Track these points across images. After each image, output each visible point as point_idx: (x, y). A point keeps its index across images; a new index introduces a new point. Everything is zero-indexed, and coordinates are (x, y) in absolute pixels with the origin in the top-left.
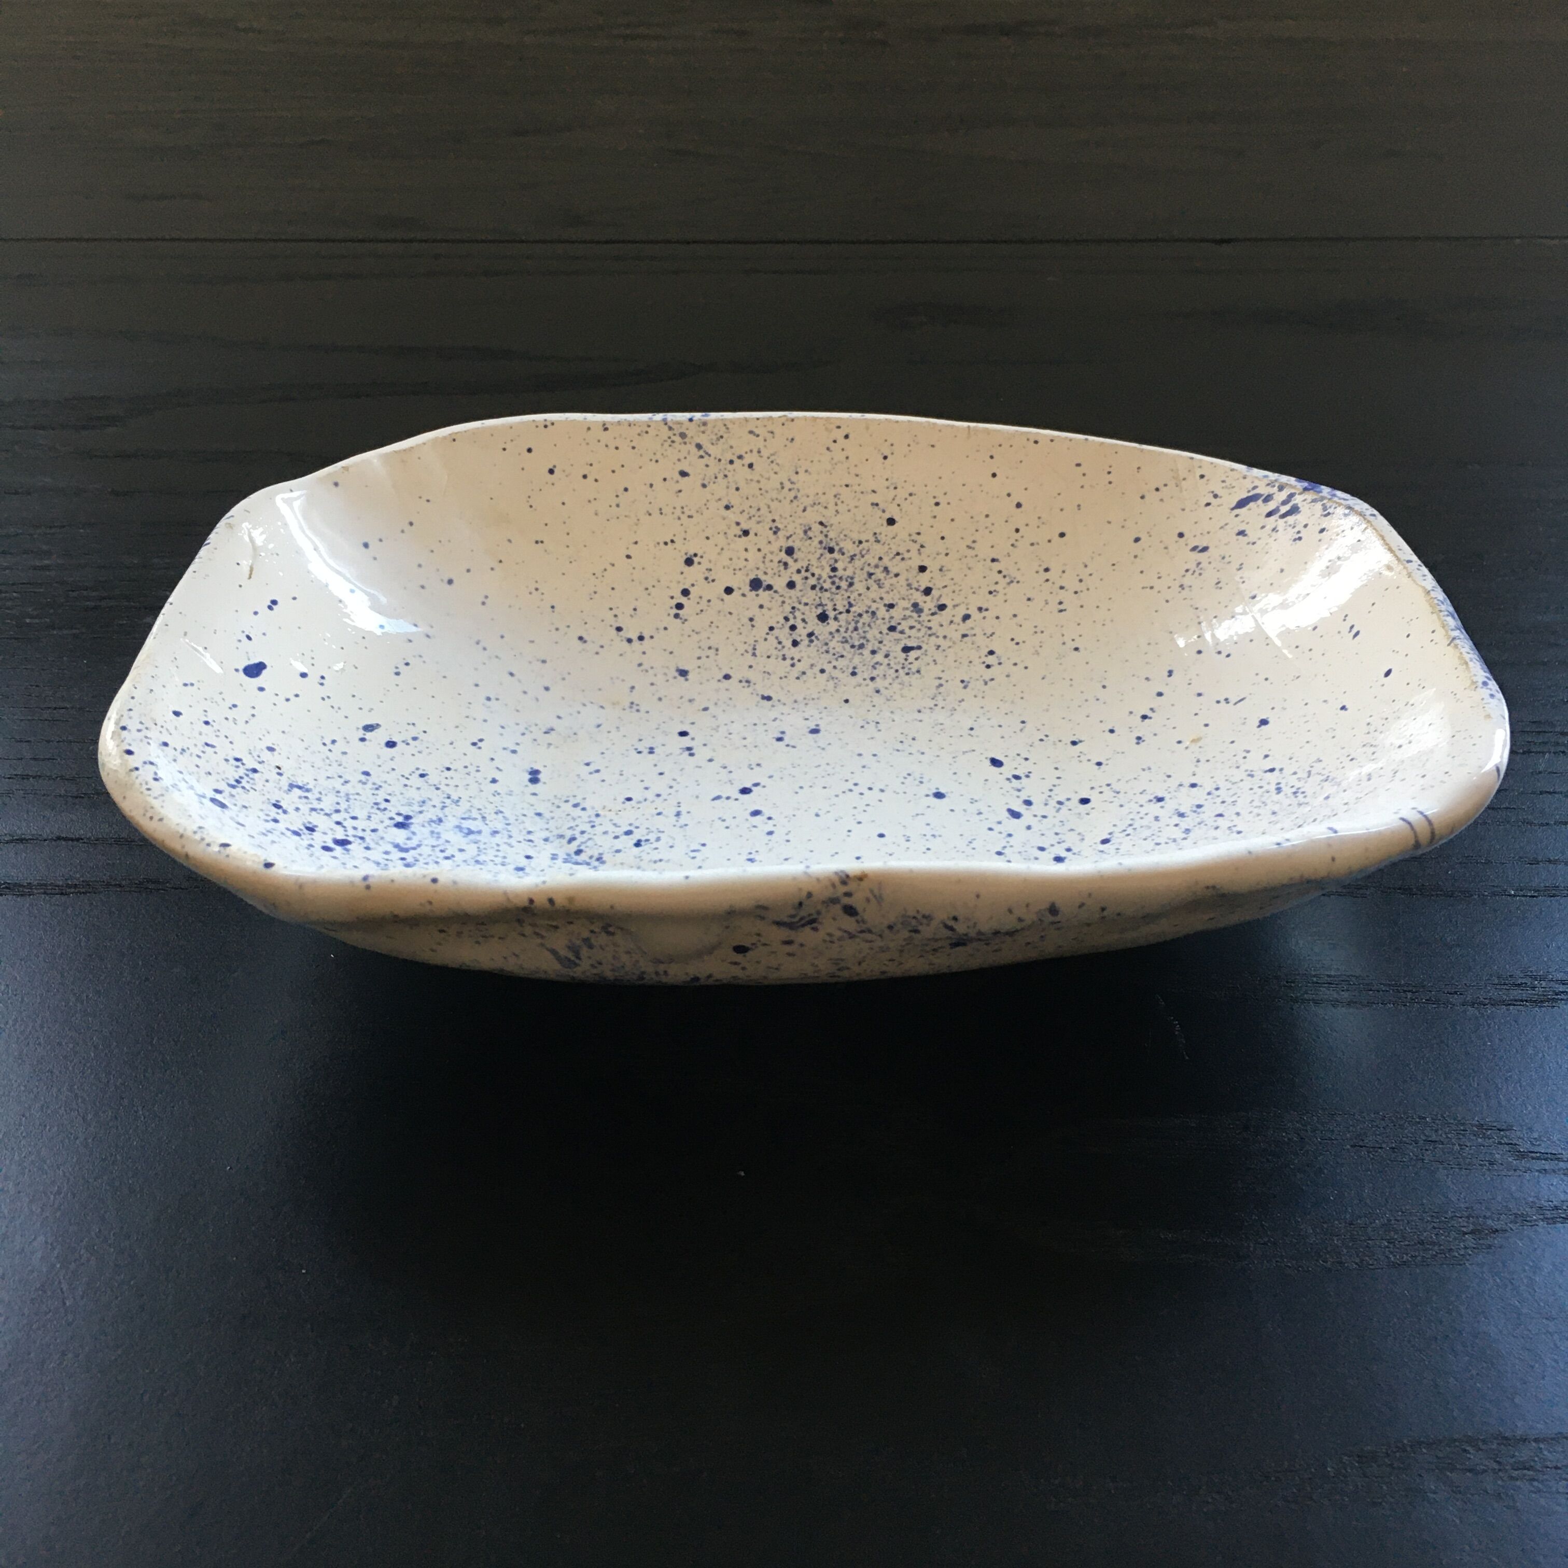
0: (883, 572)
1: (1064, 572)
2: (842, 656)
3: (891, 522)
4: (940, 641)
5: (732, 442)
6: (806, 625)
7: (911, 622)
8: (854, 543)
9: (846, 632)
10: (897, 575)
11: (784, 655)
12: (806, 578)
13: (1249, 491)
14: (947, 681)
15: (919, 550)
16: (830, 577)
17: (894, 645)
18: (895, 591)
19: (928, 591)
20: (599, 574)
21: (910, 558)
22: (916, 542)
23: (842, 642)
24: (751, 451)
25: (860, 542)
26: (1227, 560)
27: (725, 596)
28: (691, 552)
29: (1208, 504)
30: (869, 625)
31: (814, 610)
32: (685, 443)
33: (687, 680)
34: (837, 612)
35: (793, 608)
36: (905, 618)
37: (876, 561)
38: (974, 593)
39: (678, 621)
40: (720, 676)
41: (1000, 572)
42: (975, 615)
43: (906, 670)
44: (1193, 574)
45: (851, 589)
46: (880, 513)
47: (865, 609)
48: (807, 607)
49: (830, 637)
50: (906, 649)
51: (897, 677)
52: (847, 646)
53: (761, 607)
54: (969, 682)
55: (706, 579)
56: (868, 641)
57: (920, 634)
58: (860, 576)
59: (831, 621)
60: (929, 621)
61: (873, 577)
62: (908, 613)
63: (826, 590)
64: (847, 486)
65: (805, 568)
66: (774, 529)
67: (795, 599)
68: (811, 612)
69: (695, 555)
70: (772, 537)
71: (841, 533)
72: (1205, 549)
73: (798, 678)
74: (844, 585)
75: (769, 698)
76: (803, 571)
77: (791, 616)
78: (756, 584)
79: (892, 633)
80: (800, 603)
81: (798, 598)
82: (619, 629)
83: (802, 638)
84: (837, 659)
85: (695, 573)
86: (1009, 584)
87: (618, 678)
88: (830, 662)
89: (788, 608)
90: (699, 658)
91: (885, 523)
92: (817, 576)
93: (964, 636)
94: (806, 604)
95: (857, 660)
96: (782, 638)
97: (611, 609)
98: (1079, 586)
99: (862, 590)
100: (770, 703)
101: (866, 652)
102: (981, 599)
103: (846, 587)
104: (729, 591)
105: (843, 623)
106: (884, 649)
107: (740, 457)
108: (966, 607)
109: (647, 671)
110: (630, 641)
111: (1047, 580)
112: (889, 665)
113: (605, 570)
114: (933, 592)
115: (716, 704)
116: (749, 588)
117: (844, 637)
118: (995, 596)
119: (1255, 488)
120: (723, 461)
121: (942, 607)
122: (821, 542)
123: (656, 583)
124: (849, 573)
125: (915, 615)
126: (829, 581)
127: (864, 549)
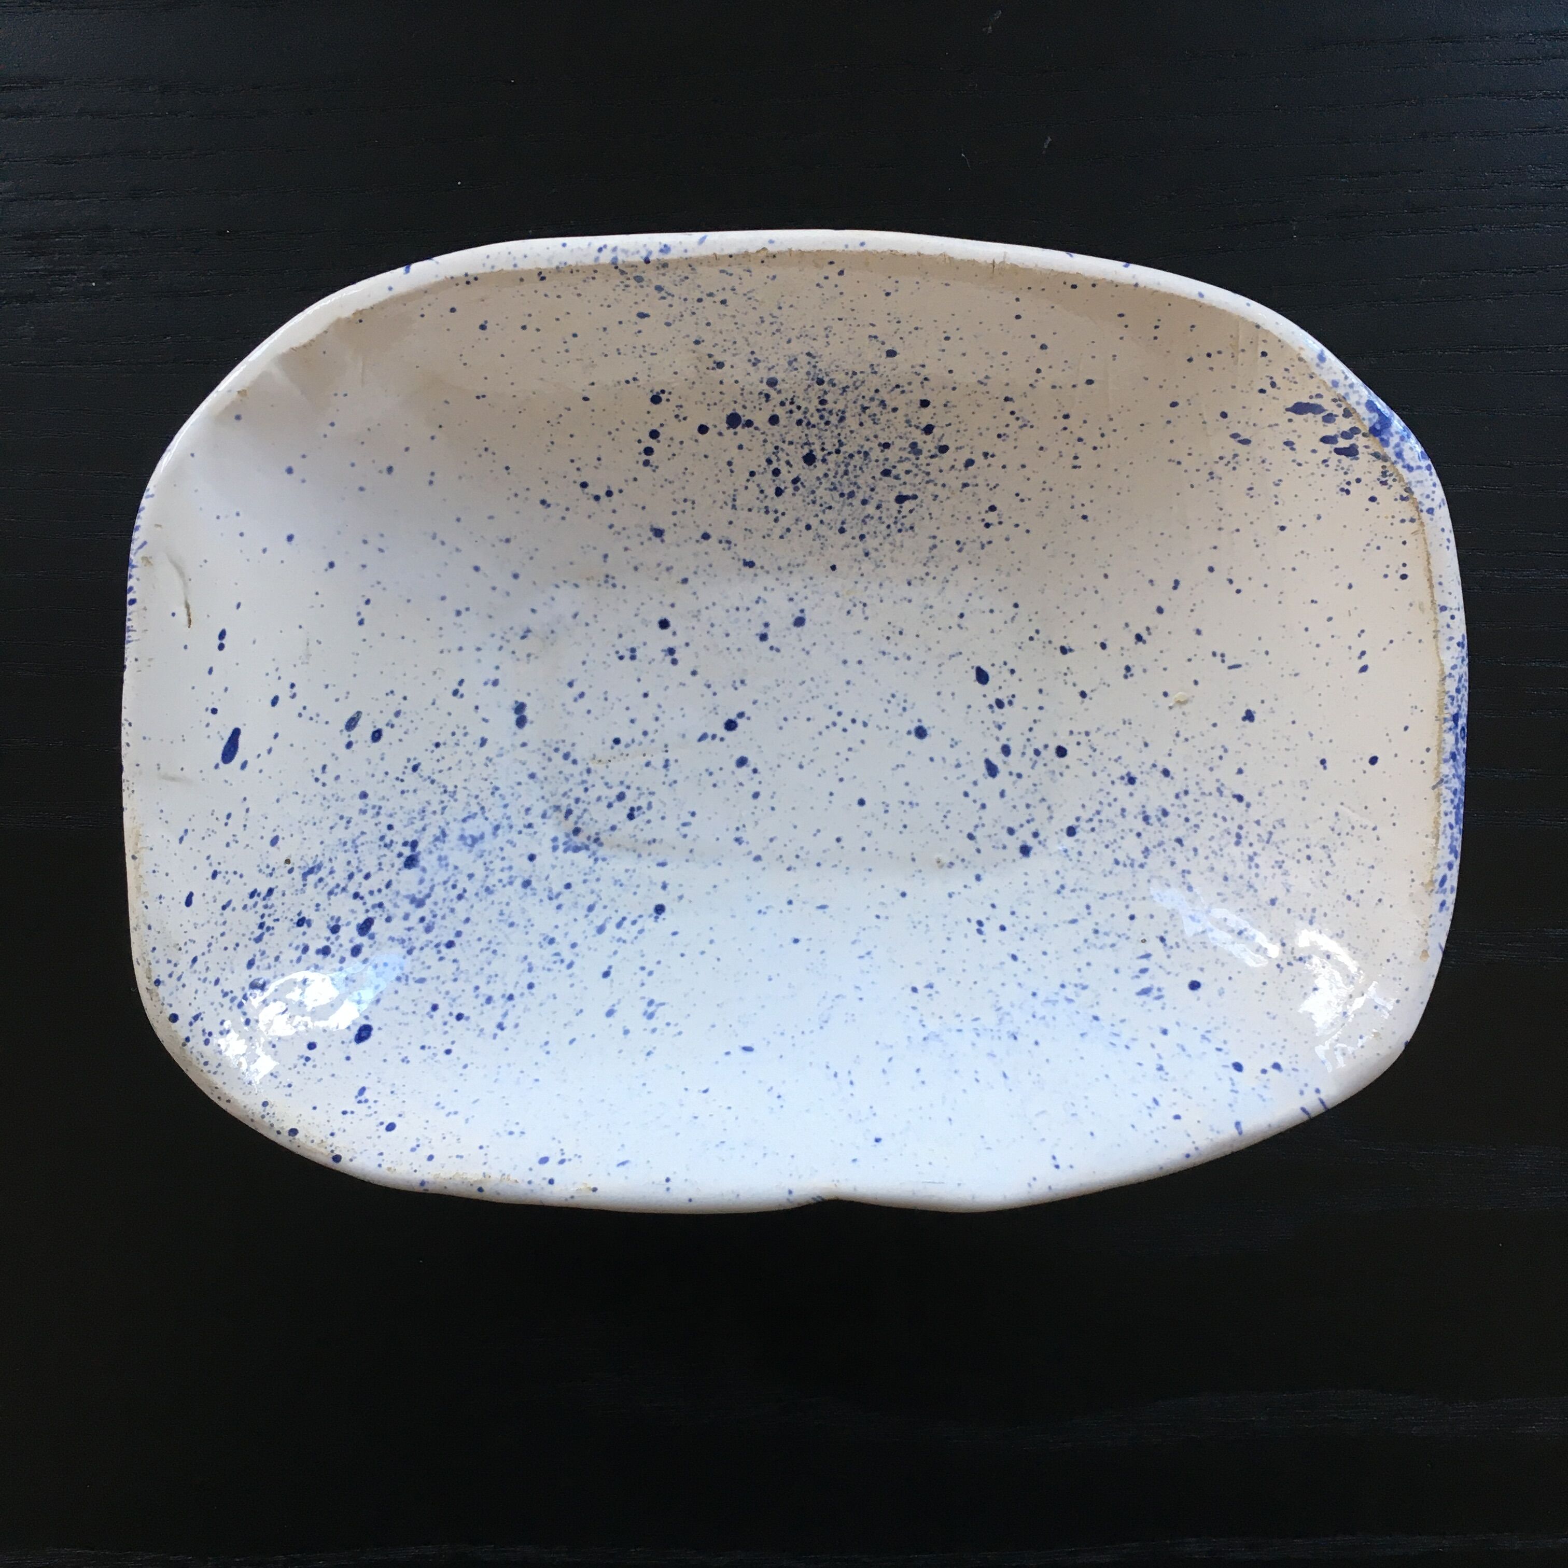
0: (880, 405)
1: (1085, 422)
2: (830, 508)
3: (891, 353)
4: (938, 490)
5: (698, 282)
6: (790, 469)
7: (907, 466)
8: (847, 374)
9: (835, 477)
10: (895, 410)
11: (766, 507)
12: (791, 412)
13: (1311, 397)
14: (942, 541)
15: (922, 383)
16: (818, 410)
17: (886, 492)
18: (892, 428)
19: (929, 429)
20: (553, 422)
21: (911, 392)
22: (919, 375)
23: (831, 490)
24: (724, 289)
25: (854, 373)
26: (1266, 465)
27: (701, 437)
28: (657, 389)
29: (1262, 391)
30: (861, 468)
31: (800, 450)
32: (642, 287)
33: (663, 541)
34: (826, 452)
35: (776, 448)
36: (901, 461)
37: (872, 394)
38: (981, 434)
39: (648, 468)
40: (698, 536)
41: (1012, 413)
42: (979, 460)
43: (899, 526)
44: (1226, 465)
45: (842, 424)
46: (878, 345)
47: (857, 449)
48: (793, 447)
49: (817, 483)
50: (901, 499)
51: (889, 535)
52: (836, 494)
53: (740, 447)
54: (964, 544)
55: (677, 416)
56: (859, 488)
57: (918, 480)
58: (852, 411)
59: (818, 463)
60: (928, 465)
61: (867, 411)
62: (905, 454)
63: (814, 426)
64: (840, 319)
65: (789, 400)
66: (753, 361)
67: (778, 437)
68: (796, 452)
69: (663, 392)
70: (751, 369)
71: (832, 363)
72: (1246, 442)
73: (782, 537)
74: (834, 419)
75: (751, 564)
76: (787, 403)
77: (774, 458)
78: (733, 420)
79: (886, 478)
80: (784, 442)
81: (781, 435)
82: (584, 485)
83: (786, 485)
84: (824, 512)
85: (664, 411)
86: (1021, 427)
87: (588, 546)
88: (817, 516)
89: (770, 448)
90: (674, 513)
91: (884, 355)
92: (803, 409)
93: (965, 485)
94: (791, 443)
95: (847, 510)
96: (764, 486)
97: (572, 461)
98: (1098, 442)
99: (855, 426)
100: (752, 570)
101: (856, 502)
102: (989, 442)
103: (836, 422)
104: (703, 429)
105: (832, 465)
106: (876, 498)
107: (711, 295)
108: (970, 451)
109: (619, 533)
110: (597, 498)
111: (1065, 429)
112: (880, 518)
113: (561, 416)
114: (935, 430)
115: (695, 573)
116: (726, 425)
117: (832, 484)
118: (1004, 440)
119: (1319, 396)
120: (690, 300)
121: (944, 449)
122: (808, 373)
123: (619, 426)
124: (840, 406)
125: (912, 456)
126: (817, 415)
127: (858, 380)
